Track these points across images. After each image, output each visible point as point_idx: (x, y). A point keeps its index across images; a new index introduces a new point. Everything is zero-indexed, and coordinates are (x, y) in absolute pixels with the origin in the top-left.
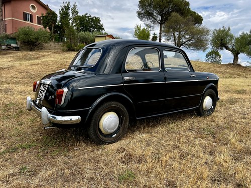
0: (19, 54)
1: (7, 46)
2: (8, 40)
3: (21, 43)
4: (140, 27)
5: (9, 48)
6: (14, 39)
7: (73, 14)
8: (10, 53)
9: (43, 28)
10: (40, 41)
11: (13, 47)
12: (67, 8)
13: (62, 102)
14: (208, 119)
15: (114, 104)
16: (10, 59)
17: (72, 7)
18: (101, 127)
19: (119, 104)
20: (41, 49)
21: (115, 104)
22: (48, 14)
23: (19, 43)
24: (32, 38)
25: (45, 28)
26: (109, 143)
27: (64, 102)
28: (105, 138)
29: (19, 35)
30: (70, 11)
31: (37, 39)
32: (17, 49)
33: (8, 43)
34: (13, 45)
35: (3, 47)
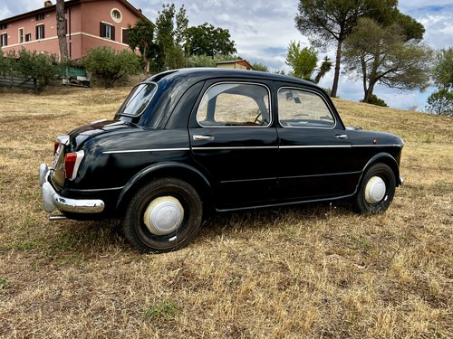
0: (88, 93)
1: (70, 79)
2: (72, 70)
3: (93, 75)
4: (299, 45)
5: (74, 83)
6: (81, 68)
7: (178, 24)
8: (73, 91)
9: (130, 50)
10: (122, 72)
11: (80, 81)
12: (170, 15)
13: (74, 175)
14: (373, 219)
15: (171, 182)
16: (72, 102)
17: (177, 11)
18: (147, 222)
19: (182, 183)
20: (125, 85)
21: (173, 183)
22: (139, 25)
23: (90, 75)
24: (110, 65)
25: (133, 48)
26: (161, 252)
27: (78, 175)
28: (152, 242)
29: (89, 61)
30: (174, 20)
31: (118, 68)
32: (86, 84)
33: (72, 75)
34: (80, 78)
35: (64, 81)
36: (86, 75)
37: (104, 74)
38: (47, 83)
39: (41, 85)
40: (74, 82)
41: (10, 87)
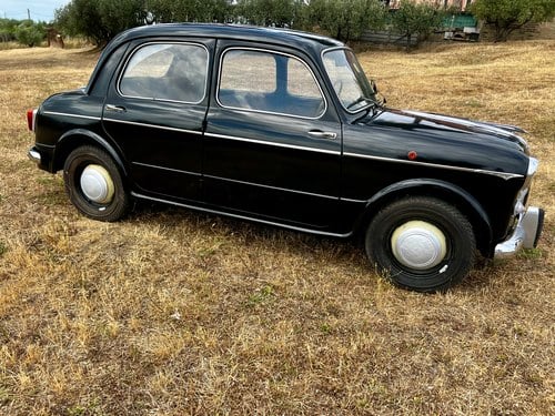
1: (454, 32)
3: (485, 25)
5: (459, 37)
6: (467, 14)
10: (522, 19)
11: (467, 34)
13: (33, 128)
23: (481, 23)
24: (504, 9)
31: (517, 12)
32: (474, 38)
33: (458, 26)
34: (468, 30)
35: (447, 34)
36: (476, 26)
37: (496, 23)
38: (426, 38)
39: (420, 41)
41: (386, 44)
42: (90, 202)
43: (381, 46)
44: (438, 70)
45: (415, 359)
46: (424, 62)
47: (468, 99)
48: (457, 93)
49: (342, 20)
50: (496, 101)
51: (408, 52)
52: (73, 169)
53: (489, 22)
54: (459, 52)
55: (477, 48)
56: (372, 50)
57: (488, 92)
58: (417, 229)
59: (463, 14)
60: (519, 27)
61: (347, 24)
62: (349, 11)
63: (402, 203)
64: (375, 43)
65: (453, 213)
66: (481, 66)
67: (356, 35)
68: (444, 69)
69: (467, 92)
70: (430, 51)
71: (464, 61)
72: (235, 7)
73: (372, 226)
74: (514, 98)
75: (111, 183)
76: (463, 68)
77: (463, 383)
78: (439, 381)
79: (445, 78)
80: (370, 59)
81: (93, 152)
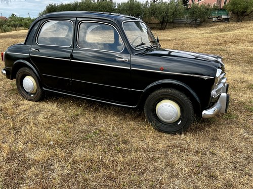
1: (217, 18)
2: (220, 12)
3: (232, 14)
6: (223, 10)
8: (215, 25)
10: (249, 11)
11: (223, 19)
23: (230, 13)
24: (240, 8)
31: (246, 8)
32: (227, 20)
33: (219, 15)
34: (224, 17)
35: (214, 19)
36: (228, 15)
37: (237, 13)
38: (204, 21)
39: (201, 22)
40: (219, 20)
41: (185, 24)
42: (27, 93)
43: (183, 25)
44: (208, 35)
45: (157, 164)
46: (202, 32)
47: (218, 47)
48: (215, 45)
49: (164, 14)
50: (232, 48)
51: (196, 27)
52: (19, 78)
53: (234, 13)
54: (219, 27)
55: (228, 25)
56: (179, 27)
57: (230, 44)
58: (166, 104)
59: (221, 9)
60: (248, 15)
61: (167, 15)
62: (168, 9)
63: (158, 91)
64: (181, 24)
65: (182, 96)
66: (228, 33)
67: (171, 20)
68: (211, 34)
69: (219, 44)
70: (206, 27)
71: (221, 31)
72: (116, 9)
73: (146, 102)
74: (241, 47)
75: (35, 84)
76: (219, 34)
77: (177, 176)
78: (166, 175)
79: (210, 38)
80: (177, 31)
81: (27, 70)
